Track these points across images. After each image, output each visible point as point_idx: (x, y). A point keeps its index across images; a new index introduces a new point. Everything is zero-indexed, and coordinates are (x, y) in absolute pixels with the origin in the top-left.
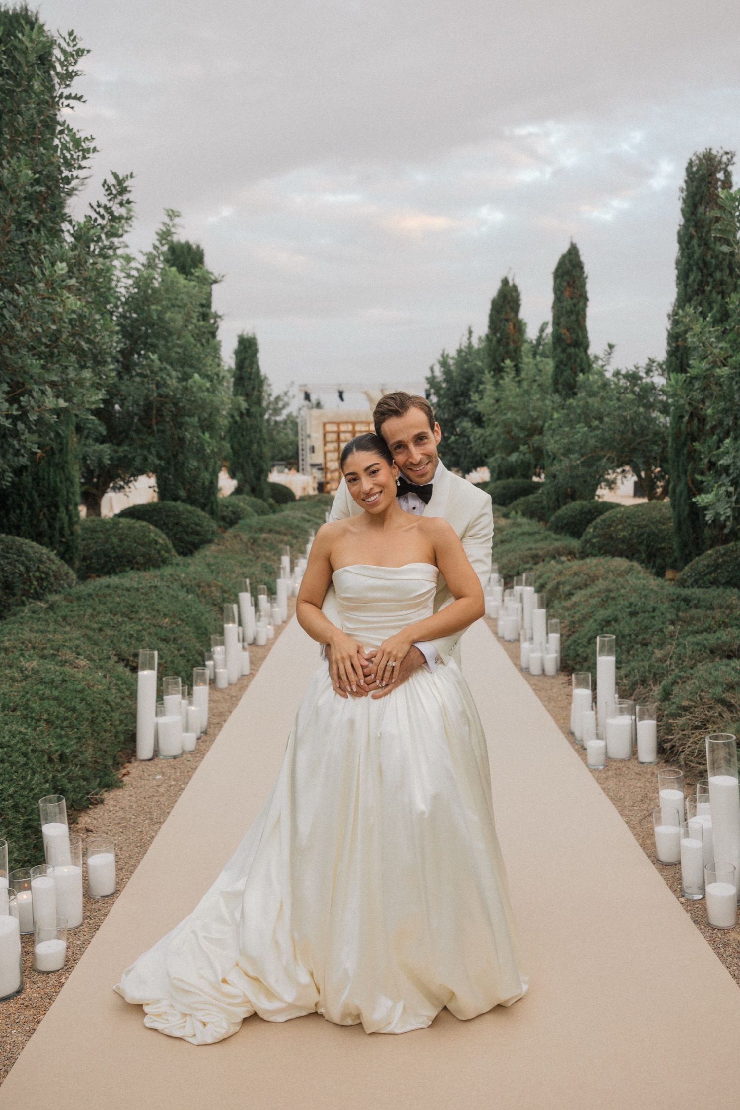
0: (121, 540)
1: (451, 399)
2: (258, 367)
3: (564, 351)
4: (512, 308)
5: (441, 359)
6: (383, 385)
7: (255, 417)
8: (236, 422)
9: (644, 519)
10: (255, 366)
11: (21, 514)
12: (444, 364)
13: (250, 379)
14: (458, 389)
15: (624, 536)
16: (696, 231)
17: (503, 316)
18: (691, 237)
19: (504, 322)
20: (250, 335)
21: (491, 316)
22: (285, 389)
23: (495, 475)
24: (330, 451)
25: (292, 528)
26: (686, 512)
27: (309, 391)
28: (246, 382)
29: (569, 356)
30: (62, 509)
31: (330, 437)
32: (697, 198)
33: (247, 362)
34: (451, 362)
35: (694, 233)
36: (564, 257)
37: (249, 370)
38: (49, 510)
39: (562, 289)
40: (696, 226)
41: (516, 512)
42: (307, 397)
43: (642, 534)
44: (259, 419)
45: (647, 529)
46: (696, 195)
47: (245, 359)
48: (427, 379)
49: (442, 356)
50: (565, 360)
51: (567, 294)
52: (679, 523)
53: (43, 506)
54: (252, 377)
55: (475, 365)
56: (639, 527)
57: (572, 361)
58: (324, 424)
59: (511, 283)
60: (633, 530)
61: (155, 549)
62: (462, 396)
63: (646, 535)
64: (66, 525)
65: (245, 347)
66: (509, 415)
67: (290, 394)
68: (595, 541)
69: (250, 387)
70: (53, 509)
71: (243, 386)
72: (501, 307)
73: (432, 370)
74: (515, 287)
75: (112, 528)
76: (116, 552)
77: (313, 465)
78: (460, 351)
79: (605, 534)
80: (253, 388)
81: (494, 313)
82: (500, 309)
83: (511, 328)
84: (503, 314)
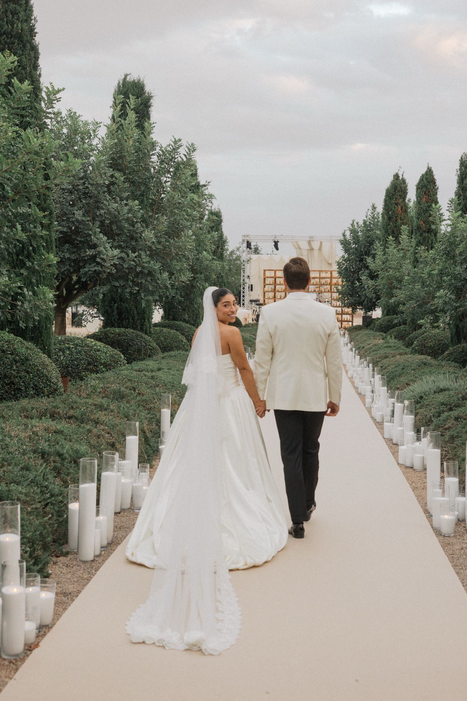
0: (165, 339)
1: (358, 257)
3: (421, 235)
4: (400, 196)
5: (351, 227)
6: (311, 237)
9: (442, 337)
11: (128, 322)
12: (353, 231)
15: (431, 345)
16: (462, 192)
17: (393, 201)
18: (460, 195)
19: (394, 205)
21: (385, 201)
22: (238, 246)
23: (385, 312)
24: (268, 292)
25: (247, 342)
26: (454, 332)
27: (250, 241)
29: (424, 239)
30: (146, 320)
31: (268, 281)
32: (464, 176)
34: (358, 229)
35: (462, 193)
36: (423, 176)
38: (141, 321)
39: (421, 196)
40: (462, 189)
41: (391, 337)
42: (249, 245)
43: (440, 344)
45: (443, 342)
46: (463, 174)
48: (341, 241)
49: (352, 225)
50: (422, 241)
51: (424, 200)
52: (452, 338)
53: (138, 319)
55: (376, 233)
56: (438, 340)
57: (426, 242)
58: (265, 271)
59: (401, 178)
60: (435, 342)
61: (182, 344)
63: (441, 345)
64: (148, 328)
66: (391, 273)
68: (417, 348)
70: (143, 320)
72: (393, 195)
73: (344, 235)
74: (404, 181)
75: (160, 332)
76: (163, 345)
77: (251, 301)
78: (365, 223)
79: (422, 345)
81: (387, 199)
82: (392, 196)
83: (400, 209)
84: (394, 199)
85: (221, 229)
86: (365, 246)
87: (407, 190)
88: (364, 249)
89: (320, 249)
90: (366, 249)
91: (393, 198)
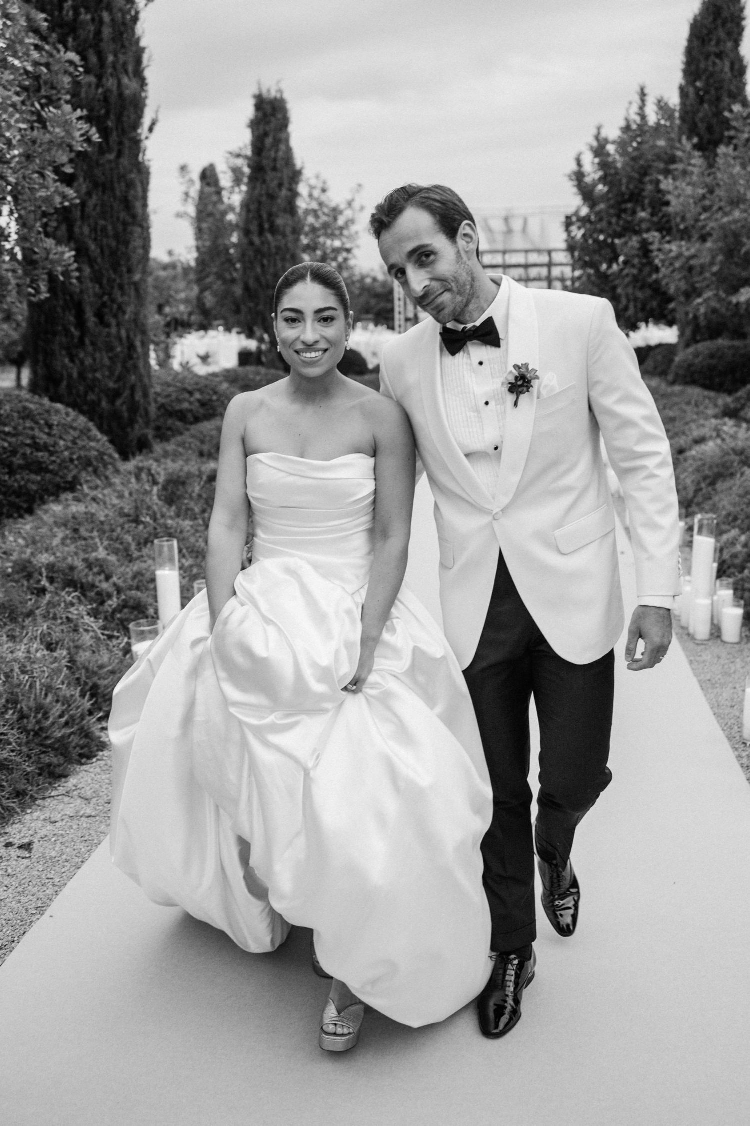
1: (612, 206)
2: (289, 150)
4: (729, 34)
5: (595, 144)
7: (284, 235)
8: (252, 243)
10: (283, 147)
12: (600, 150)
13: (275, 169)
14: (624, 188)
17: (712, 48)
19: (713, 57)
20: (273, 94)
21: (690, 51)
22: (349, 197)
28: (270, 175)
33: (269, 141)
34: (611, 148)
37: (273, 154)
44: (291, 237)
47: (266, 134)
49: (597, 137)
54: (279, 164)
55: (654, 146)
62: (630, 200)
65: (265, 115)
67: (356, 205)
69: (276, 182)
71: (264, 181)
72: (710, 32)
73: (579, 161)
78: (627, 128)
80: (280, 185)
81: (696, 43)
82: (708, 34)
83: (727, 69)
84: (713, 42)
85: (287, 140)
86: (631, 179)
87: (744, 19)
88: (628, 188)
89: (524, 230)
90: (632, 186)
91: (710, 40)
